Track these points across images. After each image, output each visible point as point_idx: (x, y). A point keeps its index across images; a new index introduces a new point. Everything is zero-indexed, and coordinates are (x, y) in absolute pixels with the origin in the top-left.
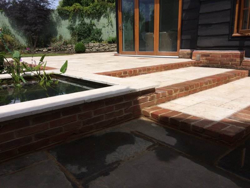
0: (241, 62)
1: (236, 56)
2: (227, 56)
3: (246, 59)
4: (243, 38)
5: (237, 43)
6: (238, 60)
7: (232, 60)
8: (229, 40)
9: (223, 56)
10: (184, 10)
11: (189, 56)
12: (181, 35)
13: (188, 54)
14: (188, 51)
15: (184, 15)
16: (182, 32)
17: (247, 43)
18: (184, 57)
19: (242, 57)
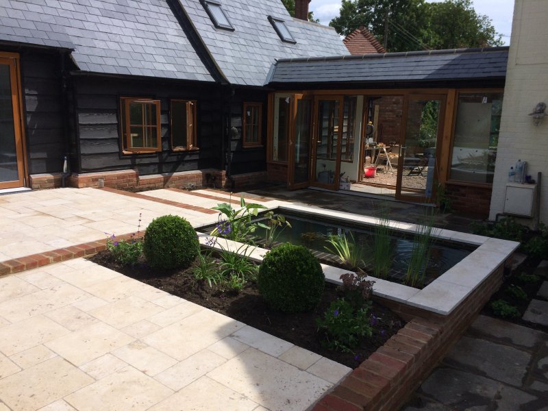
0: (138, 181)
1: (131, 175)
2: (123, 177)
3: (141, 178)
4: (134, 156)
5: (129, 162)
6: (135, 179)
7: (129, 181)
8: (120, 159)
9: (119, 177)
10: (29, 112)
11: (52, 184)
12: (28, 151)
13: (49, 181)
14: (49, 176)
15: (29, 119)
16: (29, 146)
17: (138, 161)
18: (43, 186)
19: (137, 176)
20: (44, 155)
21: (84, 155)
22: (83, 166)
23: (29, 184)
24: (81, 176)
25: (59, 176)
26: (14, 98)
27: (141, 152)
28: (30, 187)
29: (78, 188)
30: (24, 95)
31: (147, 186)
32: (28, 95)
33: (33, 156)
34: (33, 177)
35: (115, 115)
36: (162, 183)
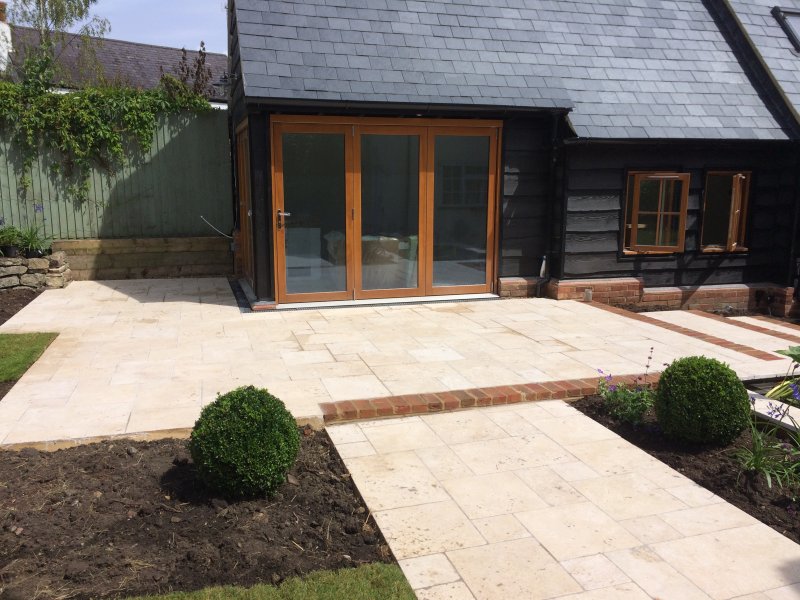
0: (641, 296)
1: (632, 286)
2: (620, 287)
3: (647, 290)
4: (639, 258)
5: (630, 266)
6: (637, 292)
7: (628, 294)
8: (619, 261)
9: (614, 288)
10: (506, 196)
11: (524, 292)
12: (500, 248)
13: (522, 287)
14: (522, 281)
15: (505, 206)
16: (502, 241)
17: (644, 265)
18: (513, 294)
19: (641, 288)
20: (519, 253)
21: (570, 254)
22: (566, 270)
23: (497, 290)
24: (562, 283)
25: (534, 281)
26: (492, 178)
27: (650, 252)
28: (498, 293)
29: (556, 299)
30: (503, 173)
31: (655, 303)
32: (507, 173)
33: (505, 253)
34: (503, 281)
35: (618, 199)
36: (679, 301)
